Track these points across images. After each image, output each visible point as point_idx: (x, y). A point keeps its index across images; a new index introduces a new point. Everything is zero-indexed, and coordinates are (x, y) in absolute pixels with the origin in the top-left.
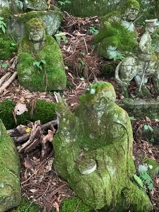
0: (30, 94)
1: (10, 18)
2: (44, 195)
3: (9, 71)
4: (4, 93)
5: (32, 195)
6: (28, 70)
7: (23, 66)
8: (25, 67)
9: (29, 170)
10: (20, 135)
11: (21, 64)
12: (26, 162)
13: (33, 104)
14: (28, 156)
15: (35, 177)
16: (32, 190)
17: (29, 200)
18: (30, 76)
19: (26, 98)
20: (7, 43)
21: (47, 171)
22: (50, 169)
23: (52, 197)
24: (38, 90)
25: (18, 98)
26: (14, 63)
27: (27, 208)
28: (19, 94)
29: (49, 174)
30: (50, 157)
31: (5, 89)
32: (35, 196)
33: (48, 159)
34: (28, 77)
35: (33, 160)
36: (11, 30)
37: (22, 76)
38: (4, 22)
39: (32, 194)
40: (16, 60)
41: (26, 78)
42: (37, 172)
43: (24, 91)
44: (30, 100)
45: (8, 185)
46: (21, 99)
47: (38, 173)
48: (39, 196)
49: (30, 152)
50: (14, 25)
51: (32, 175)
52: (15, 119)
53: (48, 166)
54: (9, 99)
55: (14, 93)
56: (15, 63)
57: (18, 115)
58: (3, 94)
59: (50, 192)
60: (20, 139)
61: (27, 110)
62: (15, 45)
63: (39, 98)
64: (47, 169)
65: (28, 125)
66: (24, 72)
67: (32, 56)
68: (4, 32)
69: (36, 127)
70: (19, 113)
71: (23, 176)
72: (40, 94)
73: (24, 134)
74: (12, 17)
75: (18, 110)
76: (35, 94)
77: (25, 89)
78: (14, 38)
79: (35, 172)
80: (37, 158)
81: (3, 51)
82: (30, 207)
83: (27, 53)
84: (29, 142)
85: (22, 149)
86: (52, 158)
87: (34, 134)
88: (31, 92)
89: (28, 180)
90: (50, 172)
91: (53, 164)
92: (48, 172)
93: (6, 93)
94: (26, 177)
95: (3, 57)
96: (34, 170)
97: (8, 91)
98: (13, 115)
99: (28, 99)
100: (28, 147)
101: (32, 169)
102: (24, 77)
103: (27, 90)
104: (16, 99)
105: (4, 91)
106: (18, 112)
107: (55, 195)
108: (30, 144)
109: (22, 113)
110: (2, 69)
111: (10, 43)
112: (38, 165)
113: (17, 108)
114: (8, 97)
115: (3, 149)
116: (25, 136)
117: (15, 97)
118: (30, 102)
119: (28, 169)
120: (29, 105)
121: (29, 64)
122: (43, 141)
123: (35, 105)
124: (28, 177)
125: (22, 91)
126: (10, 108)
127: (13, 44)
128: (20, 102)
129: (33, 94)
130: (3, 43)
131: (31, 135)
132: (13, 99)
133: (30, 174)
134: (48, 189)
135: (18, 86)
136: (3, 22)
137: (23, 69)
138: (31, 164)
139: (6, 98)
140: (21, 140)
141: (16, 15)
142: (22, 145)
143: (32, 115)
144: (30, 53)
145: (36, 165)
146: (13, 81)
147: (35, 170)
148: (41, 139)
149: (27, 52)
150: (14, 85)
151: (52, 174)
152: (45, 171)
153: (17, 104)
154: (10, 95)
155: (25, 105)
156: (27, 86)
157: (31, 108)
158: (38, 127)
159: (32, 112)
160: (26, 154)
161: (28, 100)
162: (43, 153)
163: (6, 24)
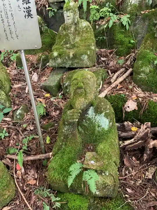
0: (142, 92)
1: (136, 15)
2: (140, 201)
3: (124, 67)
4: (118, 88)
5: (128, 195)
6: (146, 68)
7: (142, 64)
8: (145, 65)
9: (127, 169)
10: (125, 131)
11: (140, 61)
12: (126, 159)
13: (145, 104)
14: (128, 154)
15: (132, 177)
16: (128, 190)
17: (124, 198)
18: (147, 74)
19: (139, 97)
20: (127, 40)
21: (146, 177)
22: (151, 177)
23: (149, 207)
24: (152, 90)
25: (130, 95)
26: (129, 60)
27: (122, 205)
28: (132, 90)
29: (148, 182)
30: (152, 164)
31: (119, 84)
32: (130, 196)
33: (149, 165)
34: (144, 76)
35: (132, 159)
36: (134, 28)
37: (139, 74)
38: (130, 20)
39: (127, 193)
40: (132, 57)
41: (142, 76)
42: (135, 173)
43: (136, 89)
44: (142, 99)
45: (112, 175)
46: (133, 97)
47: (135, 175)
48: (135, 199)
49: (131, 151)
50: (138, 22)
51: (129, 174)
52: (124, 114)
53: (148, 172)
54: (122, 94)
55: (127, 89)
56: (131, 60)
57: (127, 111)
58: (116, 88)
59: (147, 201)
60: (124, 134)
61: (137, 109)
62: (134, 42)
63: (152, 99)
64: (147, 175)
65: (134, 123)
66: (142, 69)
67: (154, 54)
68: (127, 30)
69: (146, 129)
70: (128, 110)
71: (121, 172)
72: (153, 95)
73: (129, 131)
74: (138, 14)
75: (128, 107)
76: (147, 94)
77: (138, 87)
78: (134, 35)
79: (133, 173)
80: (136, 159)
81: (121, 48)
82: (125, 205)
83: (148, 51)
84: (132, 140)
85: (124, 145)
86: (154, 166)
87: (141, 135)
88: (143, 91)
89: (125, 177)
90: (149, 179)
91: (154, 172)
92: (147, 179)
93: (119, 87)
94: (124, 174)
95: (119, 53)
96: (132, 170)
97: (121, 87)
98: (122, 110)
99: (140, 97)
100: (131, 146)
101: (130, 169)
102: (140, 75)
103: (140, 88)
104: (128, 95)
105: (118, 86)
106: (127, 108)
107: (153, 206)
108: (133, 143)
109: (131, 110)
110: (118, 65)
111: (130, 40)
112: (137, 167)
113: (128, 105)
114: (121, 92)
115: (111, 140)
116: (130, 134)
117: (127, 93)
118: (141, 101)
119: (127, 167)
120: (141, 104)
121: (149, 62)
122: (149, 145)
123: (147, 105)
124: (126, 175)
125: (135, 88)
126: (121, 103)
127: (132, 41)
128: (132, 99)
129: (145, 93)
130: (124, 40)
131: (137, 134)
132: (125, 95)
133: (127, 173)
134: (146, 197)
135: (131, 83)
136: (128, 19)
137: (142, 67)
138: (130, 163)
139: (119, 92)
140: (125, 137)
141: (142, 12)
142: (125, 142)
143: (141, 115)
144: (152, 51)
145: (134, 166)
146: (127, 77)
147: (134, 171)
148: (147, 141)
149: (149, 49)
150: (128, 82)
151: (152, 183)
152: (144, 176)
153: (128, 100)
154: (122, 90)
155: (136, 103)
156: (141, 84)
157: (142, 108)
158: (148, 129)
159: (142, 112)
160: (126, 151)
161: (140, 99)
162: (145, 157)
163: (131, 21)
